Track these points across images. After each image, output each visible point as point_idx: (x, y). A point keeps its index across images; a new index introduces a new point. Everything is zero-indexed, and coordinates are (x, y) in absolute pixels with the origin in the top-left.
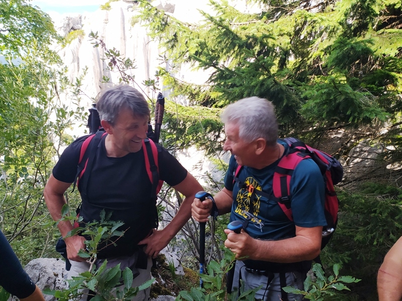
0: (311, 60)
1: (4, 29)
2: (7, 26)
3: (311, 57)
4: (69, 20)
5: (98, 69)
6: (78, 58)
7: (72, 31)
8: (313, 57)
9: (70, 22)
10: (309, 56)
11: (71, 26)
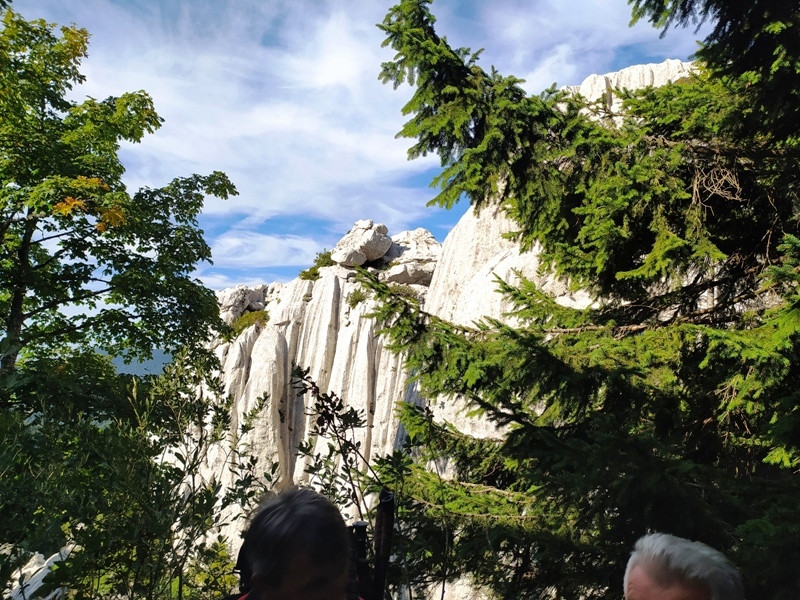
0: (726, 413)
1: (136, 314)
2: (142, 309)
3: (725, 409)
4: (245, 294)
5: (282, 380)
6: (250, 360)
7: (248, 312)
8: (729, 408)
9: (247, 297)
10: (721, 407)
11: (247, 303)
